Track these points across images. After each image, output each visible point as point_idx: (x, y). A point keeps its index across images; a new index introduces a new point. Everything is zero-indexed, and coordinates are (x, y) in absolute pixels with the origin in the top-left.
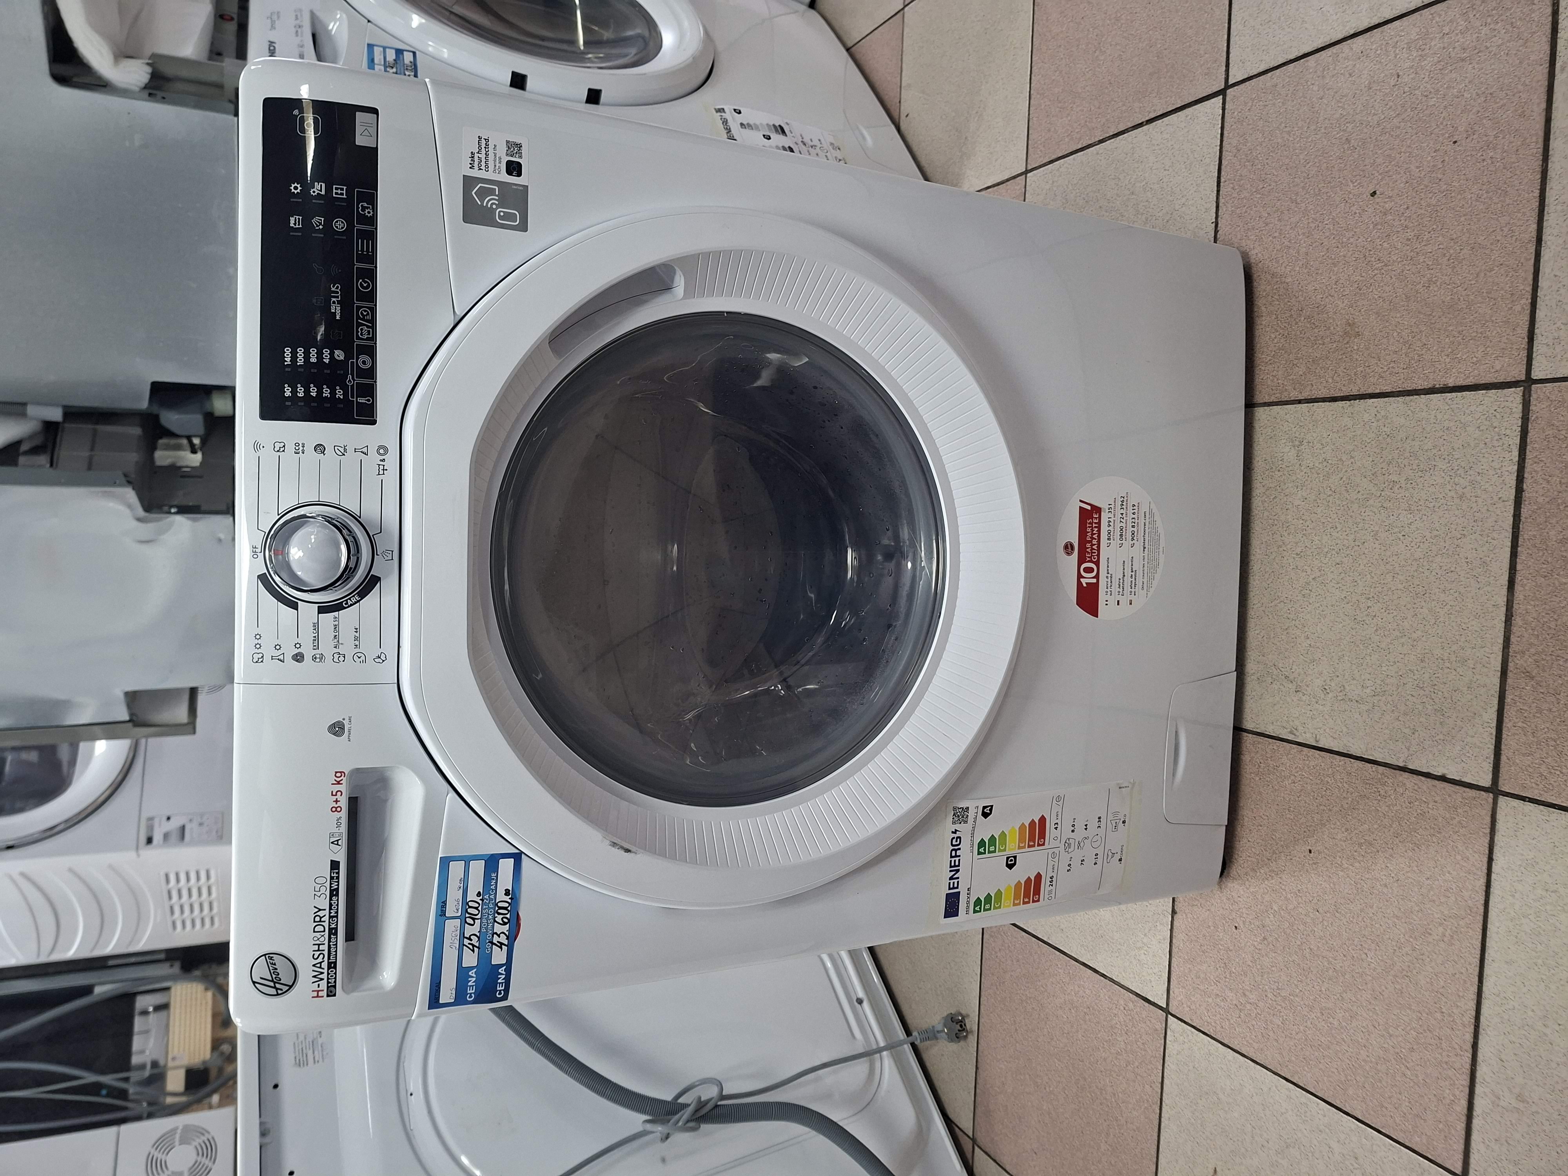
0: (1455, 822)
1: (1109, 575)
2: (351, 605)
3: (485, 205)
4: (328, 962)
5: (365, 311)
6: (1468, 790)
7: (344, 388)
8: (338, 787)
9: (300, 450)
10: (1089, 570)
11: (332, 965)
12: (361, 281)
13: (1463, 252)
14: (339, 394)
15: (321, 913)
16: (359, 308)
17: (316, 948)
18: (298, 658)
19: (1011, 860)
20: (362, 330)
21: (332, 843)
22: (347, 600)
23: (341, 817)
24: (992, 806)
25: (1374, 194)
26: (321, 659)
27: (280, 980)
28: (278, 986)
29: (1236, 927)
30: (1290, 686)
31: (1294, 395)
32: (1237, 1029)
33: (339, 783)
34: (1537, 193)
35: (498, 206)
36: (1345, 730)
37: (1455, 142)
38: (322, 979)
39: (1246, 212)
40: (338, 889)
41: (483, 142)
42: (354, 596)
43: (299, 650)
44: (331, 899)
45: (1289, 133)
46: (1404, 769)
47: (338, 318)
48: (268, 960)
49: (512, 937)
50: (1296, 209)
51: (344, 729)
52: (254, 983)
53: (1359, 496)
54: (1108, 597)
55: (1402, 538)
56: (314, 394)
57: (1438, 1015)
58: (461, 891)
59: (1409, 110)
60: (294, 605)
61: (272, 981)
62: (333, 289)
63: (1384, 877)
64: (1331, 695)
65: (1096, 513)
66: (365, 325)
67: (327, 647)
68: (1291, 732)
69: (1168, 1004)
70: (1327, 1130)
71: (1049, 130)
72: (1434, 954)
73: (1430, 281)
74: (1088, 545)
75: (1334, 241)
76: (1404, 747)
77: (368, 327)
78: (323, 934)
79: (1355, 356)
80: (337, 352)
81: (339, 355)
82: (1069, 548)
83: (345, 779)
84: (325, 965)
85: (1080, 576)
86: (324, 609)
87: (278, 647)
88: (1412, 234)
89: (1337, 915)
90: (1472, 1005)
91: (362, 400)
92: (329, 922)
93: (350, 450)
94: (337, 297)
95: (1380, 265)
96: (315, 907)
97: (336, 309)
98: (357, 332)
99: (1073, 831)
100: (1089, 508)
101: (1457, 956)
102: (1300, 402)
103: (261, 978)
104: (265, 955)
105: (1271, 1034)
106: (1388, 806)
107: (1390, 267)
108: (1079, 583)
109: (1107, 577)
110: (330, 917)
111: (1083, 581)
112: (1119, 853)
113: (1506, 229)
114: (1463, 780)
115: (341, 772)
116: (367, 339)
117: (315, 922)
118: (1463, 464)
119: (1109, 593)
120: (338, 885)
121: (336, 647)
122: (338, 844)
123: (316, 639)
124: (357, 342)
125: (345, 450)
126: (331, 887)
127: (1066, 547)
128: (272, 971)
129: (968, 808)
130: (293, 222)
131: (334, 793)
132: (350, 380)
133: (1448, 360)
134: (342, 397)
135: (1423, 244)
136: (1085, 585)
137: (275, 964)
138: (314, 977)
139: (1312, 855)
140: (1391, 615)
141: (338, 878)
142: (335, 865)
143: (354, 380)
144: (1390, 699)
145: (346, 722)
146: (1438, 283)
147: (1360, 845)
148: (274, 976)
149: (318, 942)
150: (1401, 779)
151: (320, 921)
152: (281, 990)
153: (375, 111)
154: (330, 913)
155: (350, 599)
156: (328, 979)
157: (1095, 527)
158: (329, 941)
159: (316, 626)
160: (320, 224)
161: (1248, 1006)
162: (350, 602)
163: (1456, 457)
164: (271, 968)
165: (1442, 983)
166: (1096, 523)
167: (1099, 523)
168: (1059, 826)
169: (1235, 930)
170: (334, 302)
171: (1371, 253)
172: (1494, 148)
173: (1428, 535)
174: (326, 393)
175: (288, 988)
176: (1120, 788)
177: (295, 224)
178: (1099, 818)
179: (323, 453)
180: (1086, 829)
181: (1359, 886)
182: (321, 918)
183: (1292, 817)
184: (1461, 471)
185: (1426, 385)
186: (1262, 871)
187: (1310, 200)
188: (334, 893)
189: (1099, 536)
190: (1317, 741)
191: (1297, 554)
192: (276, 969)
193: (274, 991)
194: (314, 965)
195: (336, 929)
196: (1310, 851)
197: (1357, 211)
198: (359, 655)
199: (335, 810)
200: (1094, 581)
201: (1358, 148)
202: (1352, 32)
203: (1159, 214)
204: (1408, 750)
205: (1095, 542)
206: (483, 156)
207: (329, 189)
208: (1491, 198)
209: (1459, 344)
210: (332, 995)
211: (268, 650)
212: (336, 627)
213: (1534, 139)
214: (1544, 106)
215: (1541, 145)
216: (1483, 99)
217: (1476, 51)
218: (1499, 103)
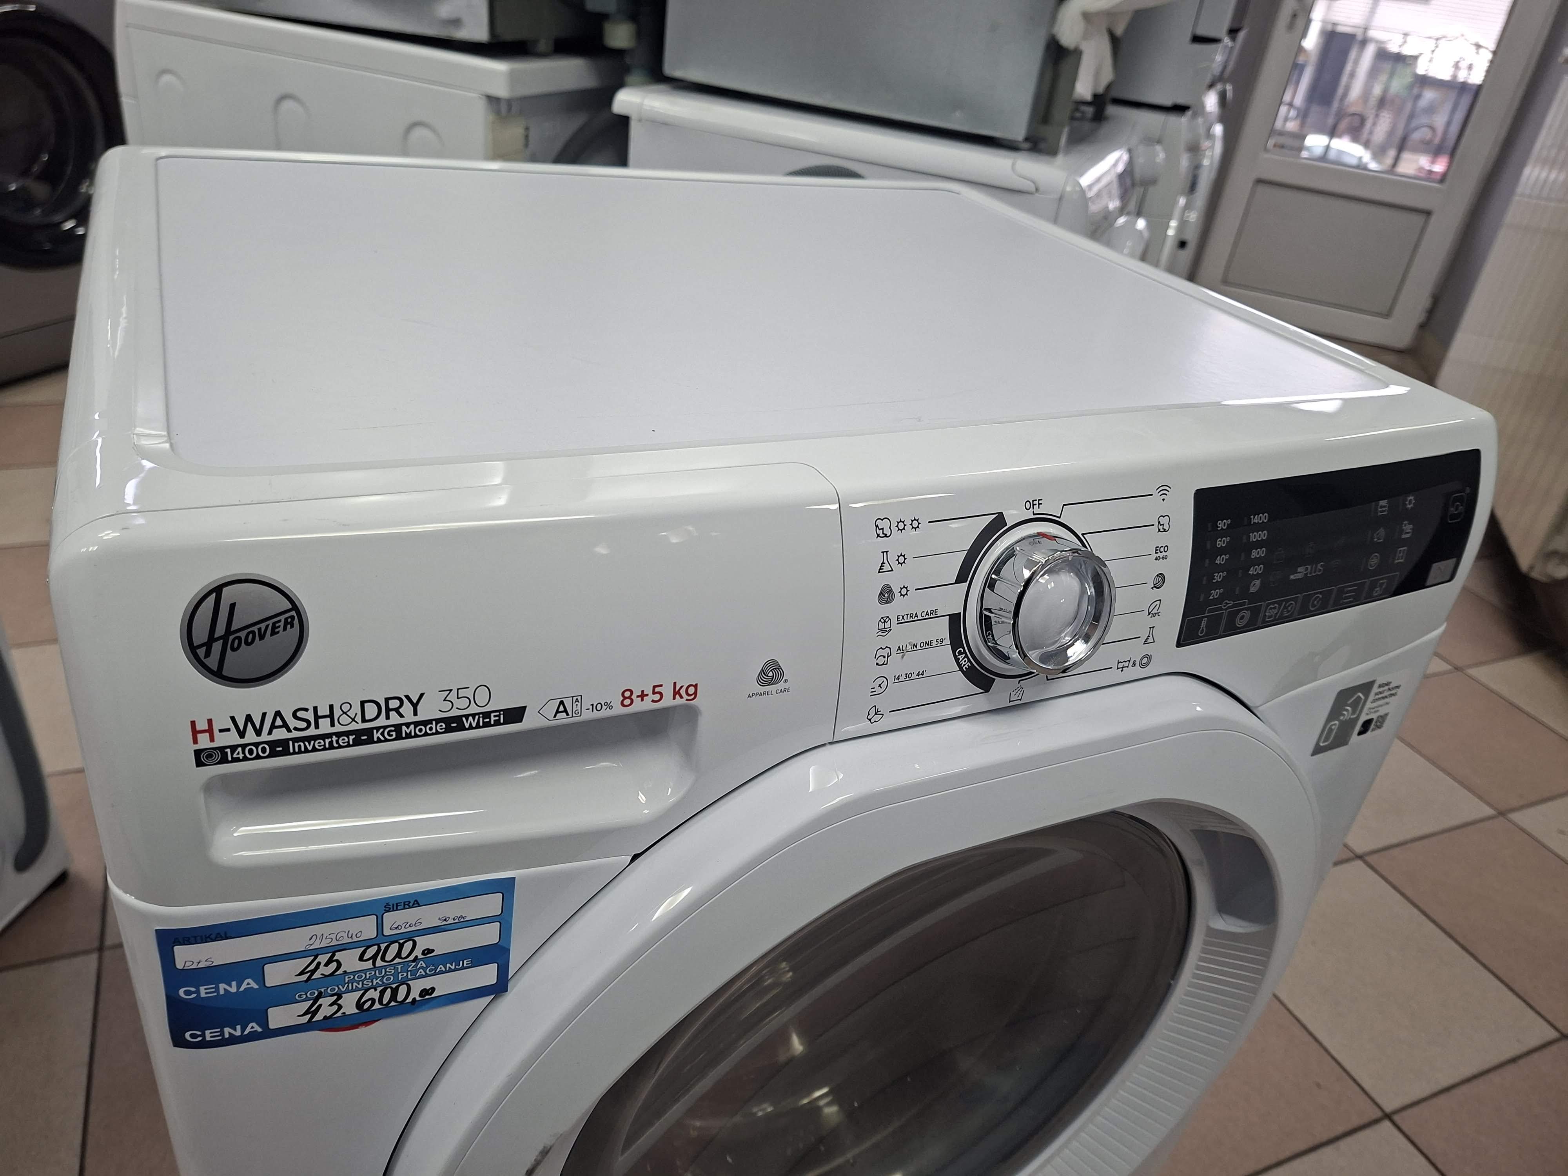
2: (957, 660)
3: (1346, 708)
4: (287, 740)
7: (1220, 600)
8: (668, 694)
9: (1159, 554)
11: (279, 748)
14: (1215, 594)
15: (407, 709)
16: (1296, 600)
17: (324, 711)
20: (1275, 608)
21: (562, 703)
22: (965, 652)
23: (611, 708)
26: (883, 630)
27: (233, 649)
28: (217, 646)
33: (676, 693)
35: (1341, 722)
38: (242, 734)
40: (463, 728)
41: (1396, 691)
42: (969, 661)
43: (897, 595)
44: (438, 721)
47: (1292, 577)
48: (282, 618)
49: (331, 1024)
51: (770, 684)
52: (218, 590)
56: (1218, 561)
58: (439, 923)
60: (964, 575)
61: (228, 631)
62: (1319, 566)
66: (1278, 611)
67: (900, 635)
77: (1276, 615)
78: (359, 718)
80: (1258, 582)
81: (1255, 586)
83: (683, 701)
84: (280, 734)
86: (955, 621)
87: (902, 559)
91: (1204, 624)
92: (385, 727)
93: (1152, 621)
94: (1311, 572)
96: (422, 695)
97: (1300, 573)
98: (1274, 603)
103: (233, 606)
104: (295, 607)
110: (398, 728)
115: (695, 693)
117: (387, 700)
120: (471, 728)
121: (899, 649)
122: (558, 712)
123: (913, 618)
125: (1154, 615)
126: (467, 716)
128: (255, 629)
130: (1384, 504)
131: (657, 690)
132: (1227, 604)
134: (1211, 598)
137: (273, 633)
138: (249, 718)
141: (487, 725)
142: (515, 715)
143: (1226, 610)
145: (781, 685)
148: (243, 634)
149: (337, 712)
151: (388, 710)
152: (208, 654)
153: (1452, 577)
154: (408, 725)
155: (966, 656)
156: (244, 746)
158: (339, 735)
159: (932, 615)
160: (1378, 538)
162: (961, 657)
164: (263, 626)
170: (1306, 569)
174: (1218, 577)
175: (214, 667)
177: (1381, 507)
179: (1153, 585)
182: (397, 710)
188: (454, 724)
192: (262, 637)
193: (200, 635)
194: (278, 714)
195: (370, 741)
198: (884, 686)
199: (627, 696)
206: (1385, 694)
207: (1404, 542)
210: (201, 758)
211: (897, 543)
212: (929, 644)
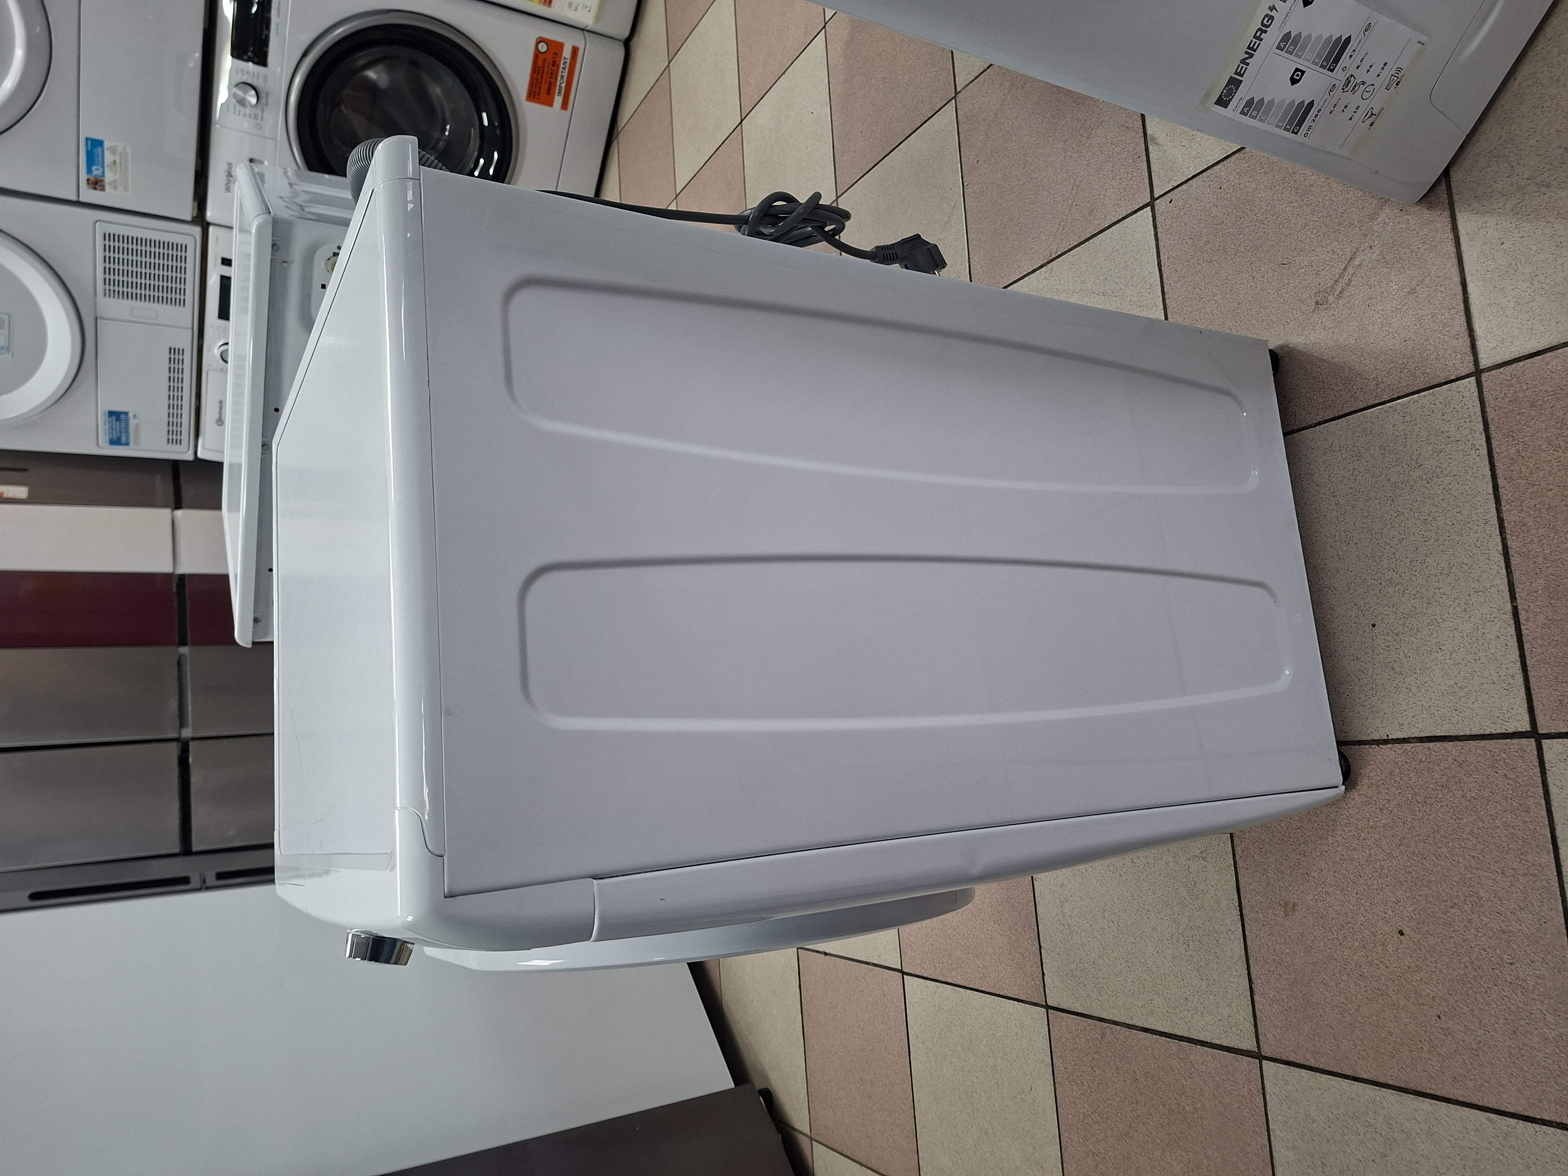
0: (1028, 979)
6: (1043, 988)
13: (1348, 1016)
25: (1401, 933)
31: (1238, 850)
34: (1390, 1082)
36: (1047, 902)
37: (1439, 1017)
45: (1471, 833)
46: (1040, 946)
50: (1394, 845)
53: (1176, 914)
55: (1156, 951)
59: (1475, 974)
64: (1061, 890)
73: (1327, 985)
75: (1362, 890)
76: (1050, 946)
79: (1270, 911)
88: (1364, 971)
95: (1341, 938)
106: (1021, 933)
107: (1338, 948)
113: (1364, 1054)
114: (1046, 987)
118: (1206, 1002)
133: (1271, 996)
135: (1356, 980)
140: (1112, 940)
144: (1070, 937)
146: (1325, 992)
147: (999, 912)
150: (1035, 943)
163: (1210, 997)
171: (1351, 930)
172: (1430, 1052)
173: (1161, 971)
184: (1202, 1001)
185: (1253, 976)
187: (1401, 861)
197: (1387, 915)
201: (1446, 917)
203: (1401, 653)
204: (1050, 950)
208: (1389, 1044)
209: (1283, 1006)
213: (1434, 1087)
214: (1461, 1099)
215: (1428, 1091)
216: (1474, 1047)
217: (1521, 1046)
218: (1469, 1061)
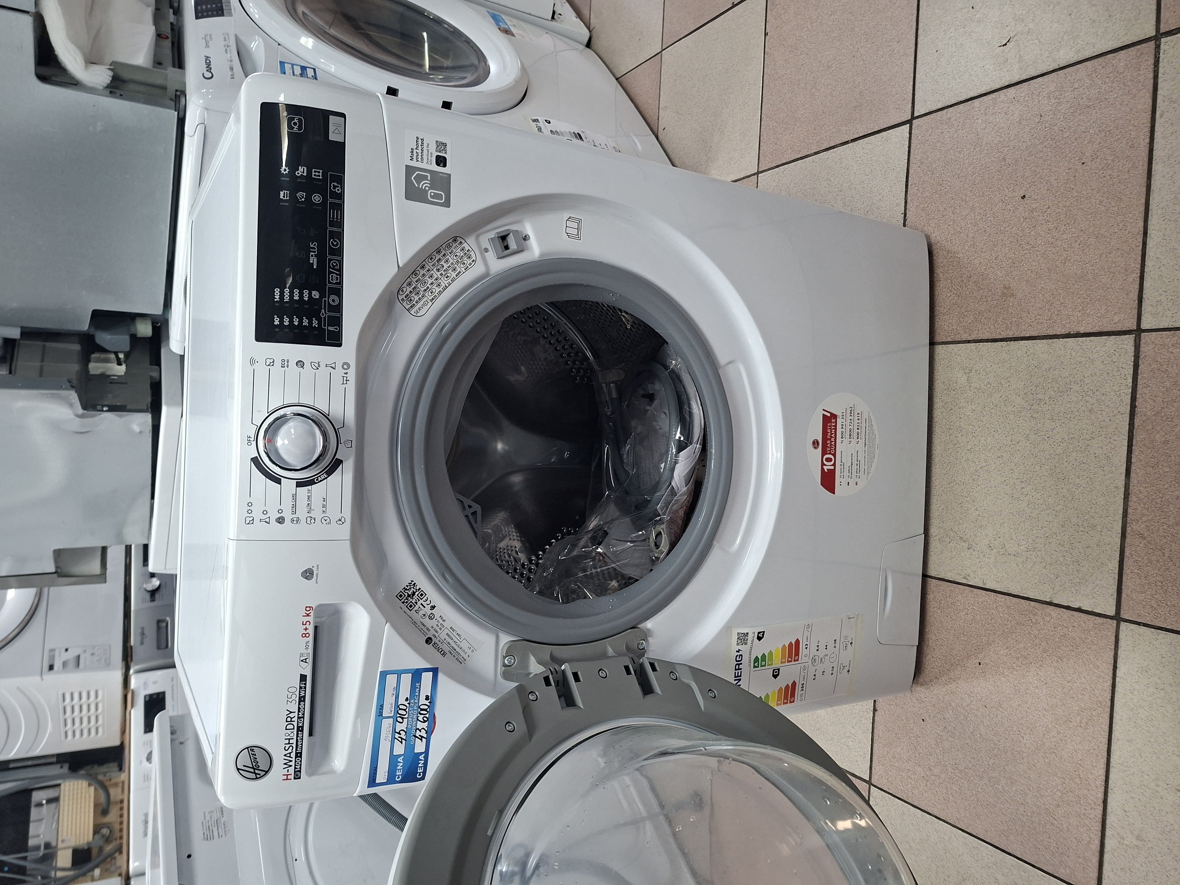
0: (1088, 641)
1: (842, 464)
2: (321, 481)
3: (420, 187)
4: (296, 752)
5: (335, 263)
6: (1098, 618)
7: (319, 319)
8: (308, 618)
9: (286, 365)
10: (828, 460)
11: (299, 755)
12: (332, 240)
13: (1090, 240)
14: (315, 323)
15: (292, 715)
16: (330, 260)
17: (287, 741)
18: (280, 520)
19: (776, 672)
20: (332, 276)
21: (302, 661)
22: (317, 477)
23: (309, 641)
24: (764, 632)
25: (1023, 197)
26: (297, 521)
27: (259, 767)
28: (257, 771)
29: (923, 720)
30: (964, 544)
31: (965, 337)
32: (924, 795)
33: (308, 615)
34: (1143, 201)
35: (430, 188)
36: (1005, 575)
37: (1083, 163)
38: (291, 766)
39: (928, 207)
40: (305, 696)
41: (420, 141)
42: (323, 474)
43: (281, 515)
44: (299, 704)
45: (960, 152)
46: (1050, 604)
47: (315, 267)
48: (250, 752)
49: (430, 732)
50: (965, 206)
51: (313, 574)
52: (238, 769)
53: (1014, 409)
54: (842, 480)
55: (1047, 439)
56: (296, 323)
57: (1077, 780)
58: (394, 697)
59: (1049, 140)
60: (278, 481)
61: (253, 768)
62: (312, 246)
63: (1036, 681)
64: (994, 551)
65: (834, 419)
66: (334, 273)
67: (301, 512)
68: (965, 578)
69: (870, 778)
70: (994, 867)
71: (776, 144)
72: (1073, 736)
73: (1066, 259)
74: (829, 442)
75: (994, 229)
76: (1050, 588)
77: (337, 274)
78: (292, 731)
79: (1010, 310)
80: (314, 293)
81: (316, 294)
82: (815, 443)
83: (312, 612)
84: (293, 755)
85: (823, 464)
86: (300, 484)
87: (265, 512)
88: (1053, 226)
89: (1000, 709)
90: (1103, 772)
91: (331, 329)
92: (298, 722)
93: (323, 365)
94: (315, 252)
95: (1029, 247)
96: (287, 710)
97: (313, 260)
98: (329, 278)
99: (818, 650)
100: (829, 415)
101: (1091, 736)
102: (969, 342)
103: (244, 766)
104: (247, 748)
105: (951, 797)
106: (1039, 630)
107: (1036, 249)
108: (822, 469)
109: (841, 465)
110: (299, 718)
111: (825, 468)
112: (848, 666)
113: (1121, 225)
114: (1094, 611)
115: (310, 607)
116: (336, 283)
117: (287, 721)
118: (1091, 388)
119: (842, 477)
120: (305, 693)
121: (308, 513)
122: (306, 662)
123: (294, 506)
124: (328, 285)
125: (319, 365)
126: (300, 695)
127: (814, 443)
128: (253, 760)
129: (747, 633)
130: (283, 195)
131: (304, 623)
132: (323, 314)
133: (1079, 314)
134: (317, 326)
135: (1060, 233)
136: (826, 471)
137: (255, 755)
138: (285, 764)
139: (981, 666)
140: (1040, 494)
141: (305, 688)
142: (303, 678)
143: (326, 314)
144: (1039, 553)
145: (315, 569)
146: (1072, 261)
147: (1018, 658)
148: (254, 764)
149: (289, 737)
150: (1048, 610)
151: (291, 721)
152: (260, 774)
153: (343, 115)
154: (298, 714)
155: (320, 476)
156: (295, 765)
157: (833, 429)
158: (297, 736)
159: (294, 496)
160: (303, 197)
161: (933, 778)
162: (320, 479)
163: (1086, 382)
164: (252, 758)
165: (1080, 757)
166: (833, 426)
167: (836, 426)
168: (808, 648)
169: (922, 722)
170: (312, 256)
171: (1022, 238)
172: (1112, 169)
173: (1066, 437)
174: (306, 322)
175: (264, 773)
176: (849, 618)
177: (284, 197)
178: (835, 640)
179: (302, 367)
180: (826, 649)
181: (1017, 688)
182: (291, 718)
183: (966, 639)
184: (1090, 393)
185: (1063, 331)
186: (943, 679)
187: (976, 200)
188: (302, 699)
189: (836, 435)
190: (985, 584)
191: (968, 450)
192: (256, 759)
193: (254, 776)
194: (285, 755)
195: (302, 727)
196: (980, 664)
197: (1012, 209)
198: (326, 518)
199: (305, 635)
200: (832, 467)
201: (1012, 165)
202: (1006, 84)
203: (861, 206)
204: (1053, 590)
205: (833, 439)
206: (419, 151)
207: (309, 172)
208: (1110, 203)
209: (1088, 303)
210: (297, 777)
211: (257, 515)
212: (309, 497)
213: (1141, 163)
214: (1148, 140)
215: (1146, 167)
216: (1103, 134)
217: (1098, 101)
218: (1115, 137)
